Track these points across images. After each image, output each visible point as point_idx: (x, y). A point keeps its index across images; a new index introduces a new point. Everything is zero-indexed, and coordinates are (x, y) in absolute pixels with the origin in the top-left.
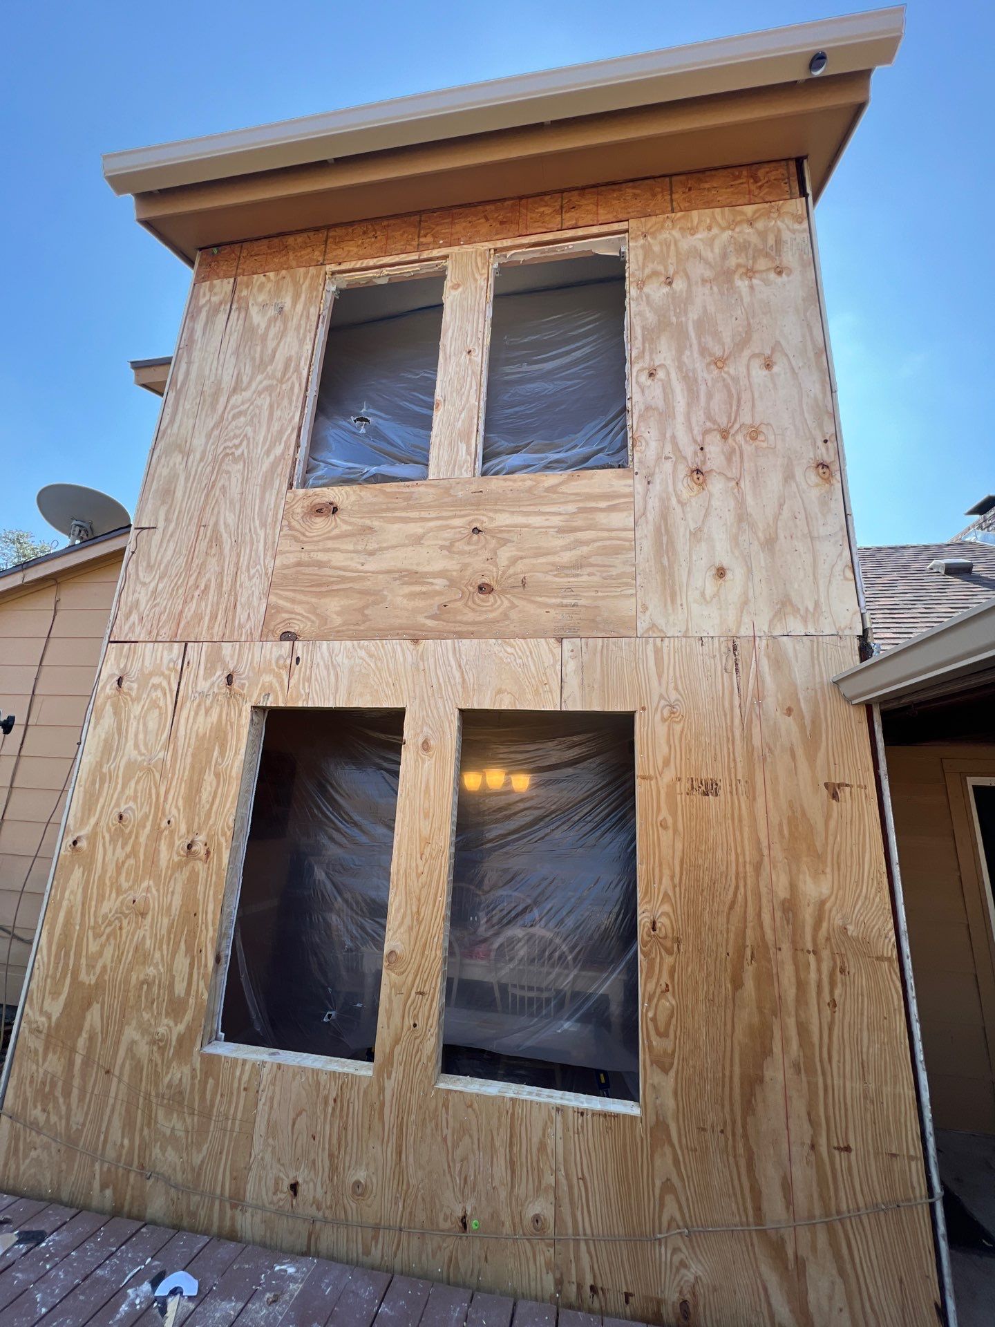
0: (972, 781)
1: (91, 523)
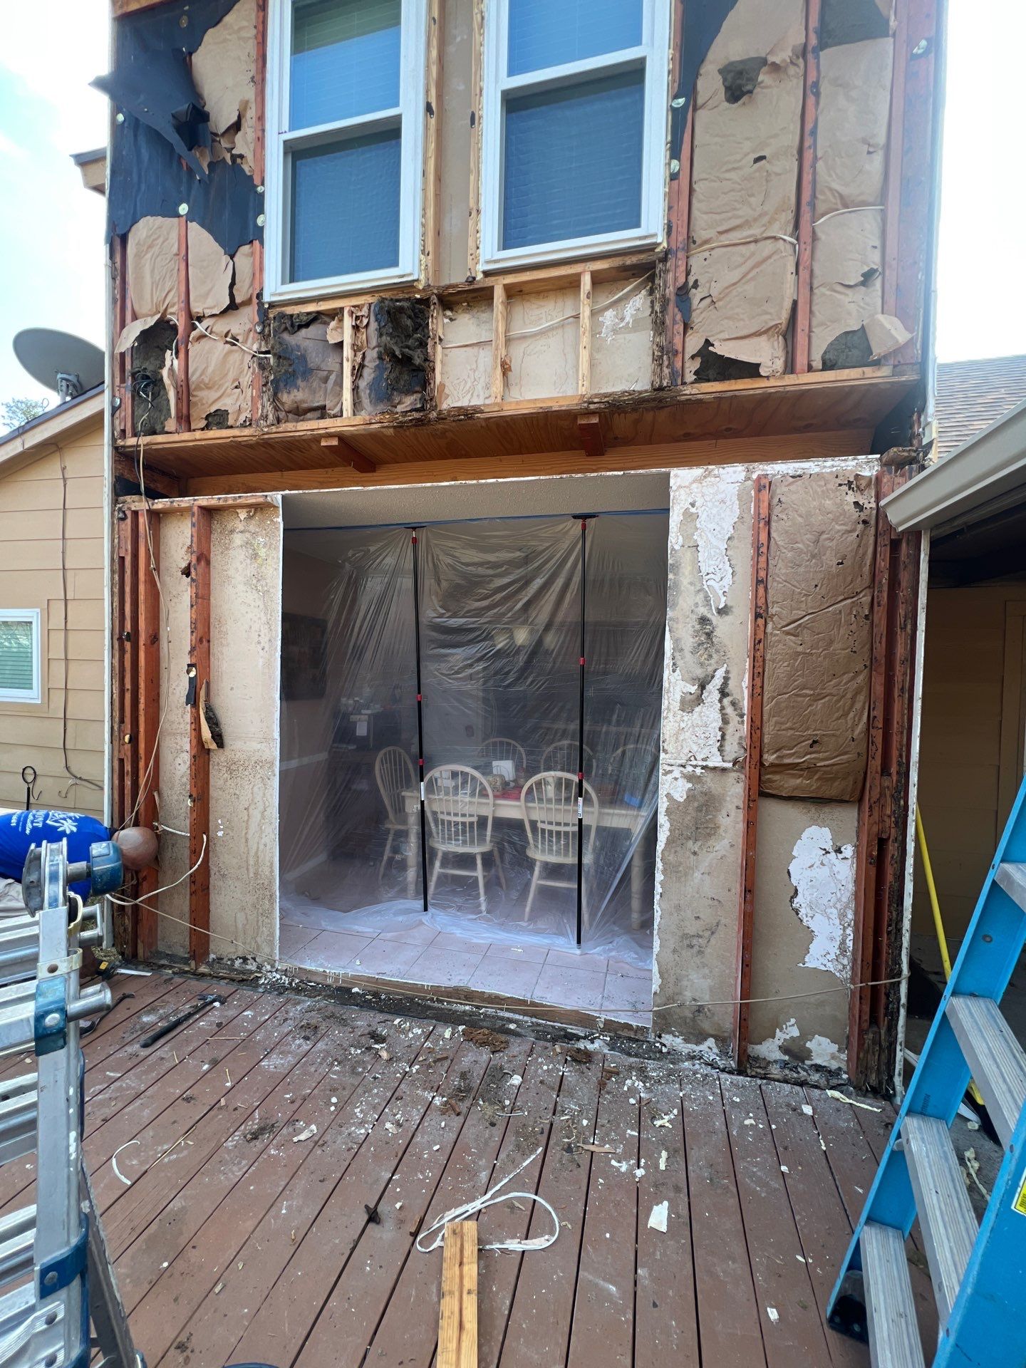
1: (78, 376)
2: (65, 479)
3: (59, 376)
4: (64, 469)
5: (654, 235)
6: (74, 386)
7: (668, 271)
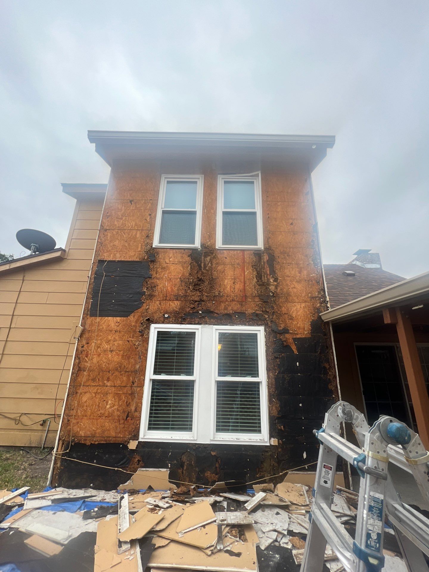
0: (355, 344)
1: (39, 246)
2: (23, 280)
3: (32, 244)
4: (24, 276)
5: (261, 248)
6: (37, 248)
7: (265, 256)
